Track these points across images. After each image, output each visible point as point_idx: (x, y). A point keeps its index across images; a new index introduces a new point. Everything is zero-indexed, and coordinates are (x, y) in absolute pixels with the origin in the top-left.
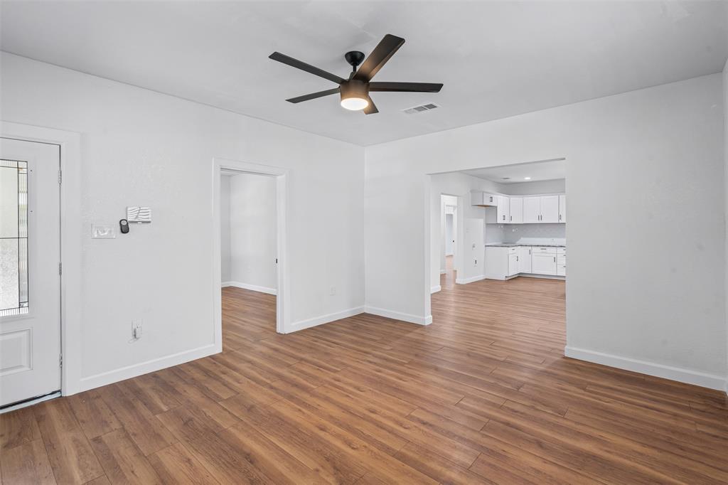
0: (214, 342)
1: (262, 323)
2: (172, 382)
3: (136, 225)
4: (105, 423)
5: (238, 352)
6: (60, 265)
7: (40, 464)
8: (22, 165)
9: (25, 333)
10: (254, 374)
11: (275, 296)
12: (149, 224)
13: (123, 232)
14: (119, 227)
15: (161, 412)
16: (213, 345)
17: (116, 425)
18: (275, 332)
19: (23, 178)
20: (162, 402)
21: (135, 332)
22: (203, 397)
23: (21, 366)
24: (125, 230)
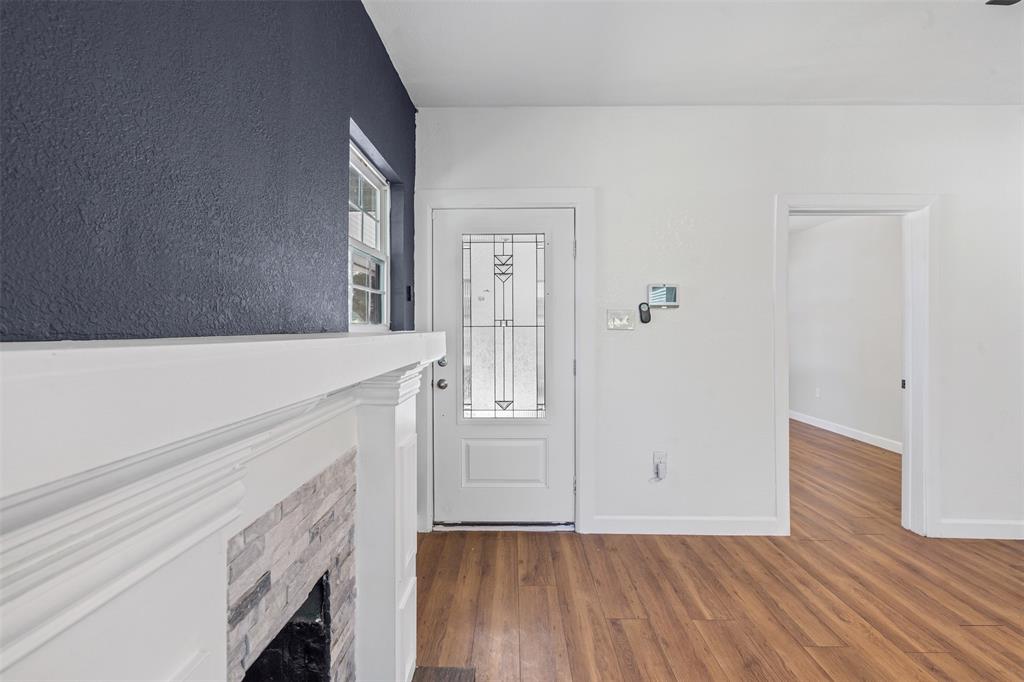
0: (776, 515)
1: (858, 496)
2: (712, 566)
3: (659, 310)
4: (625, 601)
5: (821, 545)
6: (575, 362)
7: (554, 628)
8: (540, 238)
9: (542, 442)
10: (872, 609)
11: (900, 455)
12: (677, 309)
13: (643, 322)
14: (638, 314)
15: (701, 617)
16: (774, 519)
17: (637, 611)
18: (899, 524)
19: (541, 253)
20: (700, 597)
21: (657, 468)
22: (770, 619)
23: (538, 481)
24: (645, 318)
